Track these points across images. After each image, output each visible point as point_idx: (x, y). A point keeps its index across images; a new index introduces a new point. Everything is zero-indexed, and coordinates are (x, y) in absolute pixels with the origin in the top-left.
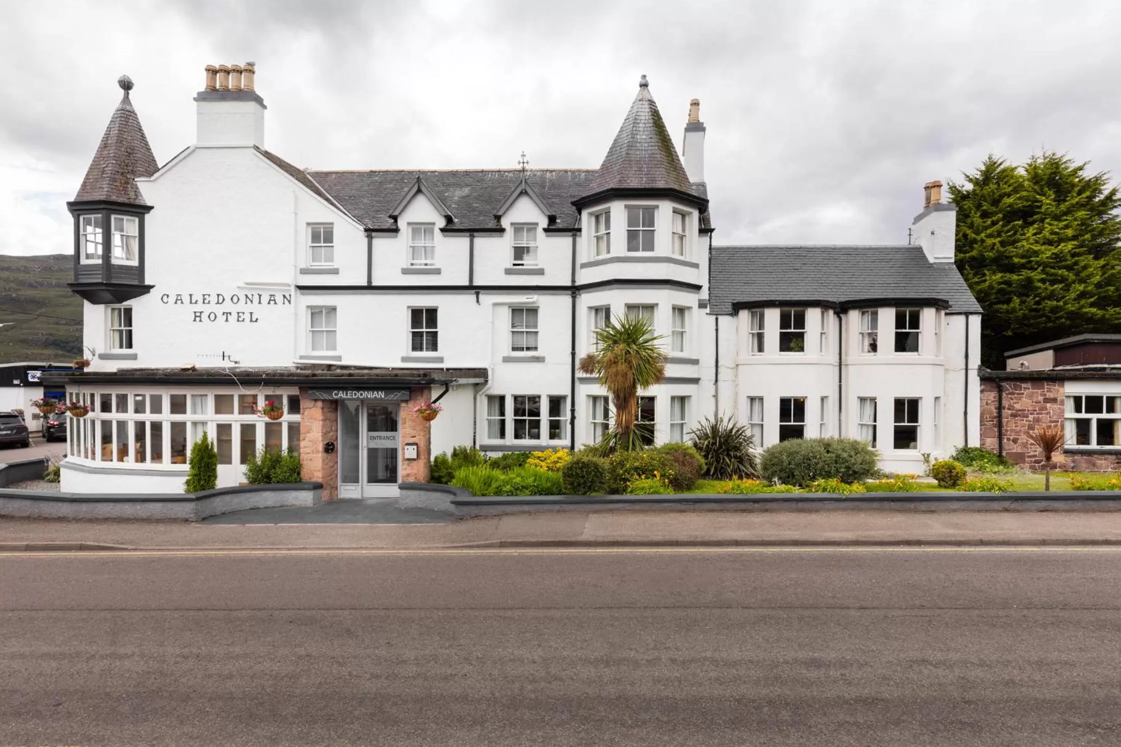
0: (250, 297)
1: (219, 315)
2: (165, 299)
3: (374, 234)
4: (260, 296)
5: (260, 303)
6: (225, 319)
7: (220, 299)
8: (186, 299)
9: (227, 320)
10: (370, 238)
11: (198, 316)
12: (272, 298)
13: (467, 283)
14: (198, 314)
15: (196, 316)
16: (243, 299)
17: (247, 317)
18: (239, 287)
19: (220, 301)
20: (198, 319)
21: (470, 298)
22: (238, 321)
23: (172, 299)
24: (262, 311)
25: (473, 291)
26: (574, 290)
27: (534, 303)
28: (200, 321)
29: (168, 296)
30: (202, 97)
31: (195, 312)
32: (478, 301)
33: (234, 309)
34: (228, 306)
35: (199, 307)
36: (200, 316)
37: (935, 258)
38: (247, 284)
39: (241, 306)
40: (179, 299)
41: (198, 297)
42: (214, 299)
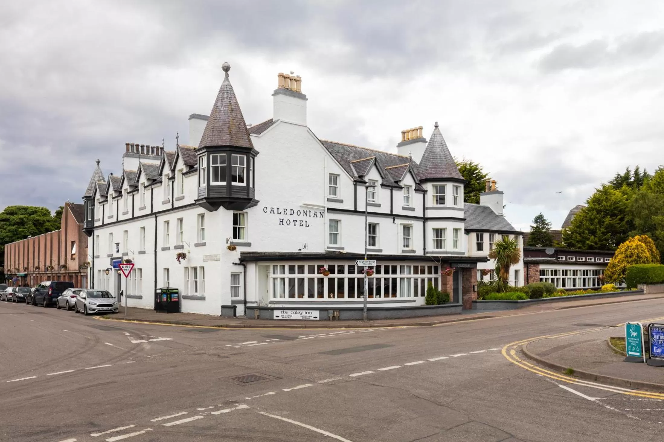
0: (306, 212)
1: (292, 221)
2: (265, 211)
3: (358, 183)
4: (310, 212)
5: (310, 216)
6: (294, 224)
7: (292, 212)
8: (276, 211)
9: (295, 225)
10: (355, 185)
11: (281, 221)
12: (315, 214)
13: (389, 213)
14: (281, 220)
15: (280, 222)
16: (302, 213)
17: (304, 223)
18: (300, 206)
19: (292, 214)
20: (281, 223)
21: (390, 220)
22: (300, 225)
23: (269, 210)
24: (311, 220)
25: (393, 217)
26: (425, 219)
27: (411, 224)
28: (283, 224)
29: (267, 208)
30: (276, 93)
31: (280, 219)
32: (394, 222)
33: (298, 218)
34: (295, 217)
35: (282, 216)
36: (282, 222)
37: (499, 213)
38: (305, 205)
39: (302, 217)
40: (272, 211)
41: (281, 210)
42: (289, 212)
